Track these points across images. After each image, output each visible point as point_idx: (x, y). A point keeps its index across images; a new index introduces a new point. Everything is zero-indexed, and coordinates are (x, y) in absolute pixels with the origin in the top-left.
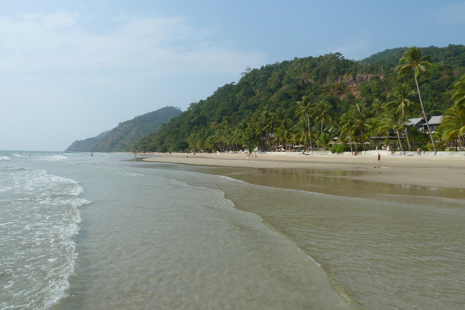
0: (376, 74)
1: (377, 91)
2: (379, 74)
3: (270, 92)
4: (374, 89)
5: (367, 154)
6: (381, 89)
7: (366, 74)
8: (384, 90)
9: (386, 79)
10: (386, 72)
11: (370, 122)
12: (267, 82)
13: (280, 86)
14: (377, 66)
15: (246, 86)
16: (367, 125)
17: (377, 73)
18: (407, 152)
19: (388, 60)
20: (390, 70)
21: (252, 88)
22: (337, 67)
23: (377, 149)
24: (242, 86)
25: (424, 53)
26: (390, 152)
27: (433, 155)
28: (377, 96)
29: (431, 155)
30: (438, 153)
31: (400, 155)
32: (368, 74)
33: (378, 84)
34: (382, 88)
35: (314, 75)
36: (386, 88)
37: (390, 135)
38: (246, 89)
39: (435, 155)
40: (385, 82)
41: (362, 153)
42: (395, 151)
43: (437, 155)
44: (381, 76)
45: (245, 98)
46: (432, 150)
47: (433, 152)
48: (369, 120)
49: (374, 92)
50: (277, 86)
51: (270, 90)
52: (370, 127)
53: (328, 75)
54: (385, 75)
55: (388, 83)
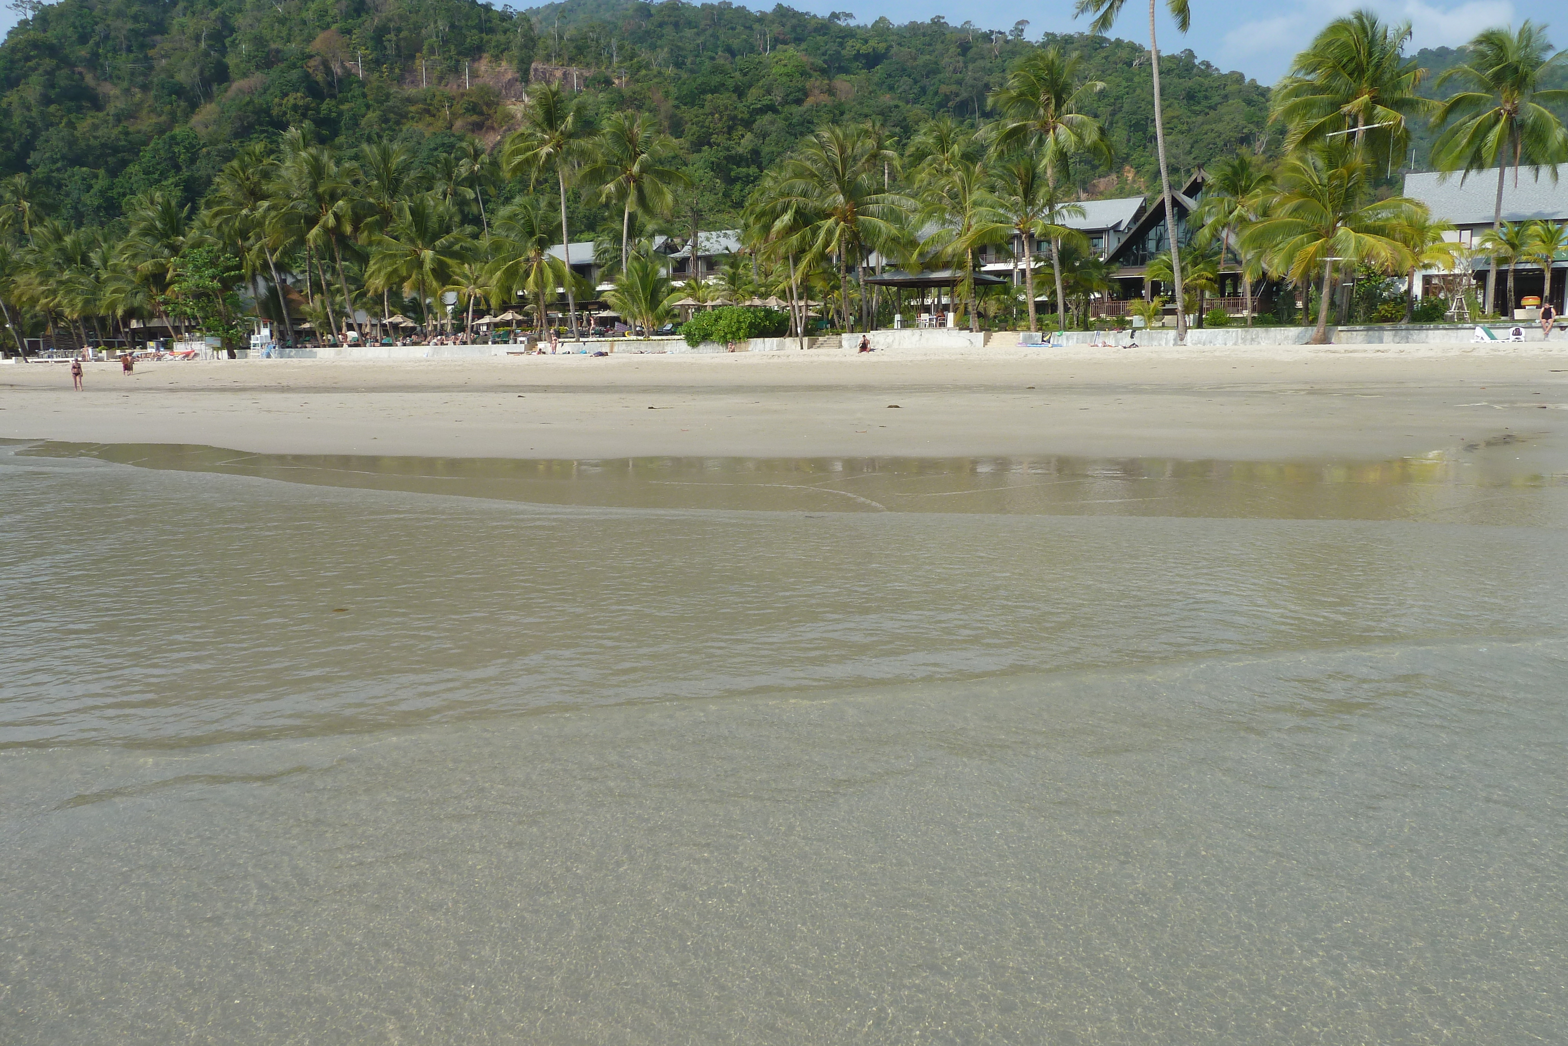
0: (598, 68)
2: (608, 67)
3: (179, 98)
7: (563, 65)
9: (637, 87)
10: (629, 64)
12: (151, 53)
13: (222, 75)
14: (599, 41)
15: (48, 63)
17: (599, 65)
20: (639, 59)
21: (80, 73)
22: (452, 26)
24: (28, 59)
29: (1159, 345)
32: (568, 65)
35: (364, 45)
38: (50, 73)
39: (1179, 343)
40: (636, 99)
43: (1189, 344)
44: (617, 77)
45: (60, 113)
50: (207, 73)
51: (179, 91)
53: (419, 50)
54: (628, 76)
55: (647, 102)
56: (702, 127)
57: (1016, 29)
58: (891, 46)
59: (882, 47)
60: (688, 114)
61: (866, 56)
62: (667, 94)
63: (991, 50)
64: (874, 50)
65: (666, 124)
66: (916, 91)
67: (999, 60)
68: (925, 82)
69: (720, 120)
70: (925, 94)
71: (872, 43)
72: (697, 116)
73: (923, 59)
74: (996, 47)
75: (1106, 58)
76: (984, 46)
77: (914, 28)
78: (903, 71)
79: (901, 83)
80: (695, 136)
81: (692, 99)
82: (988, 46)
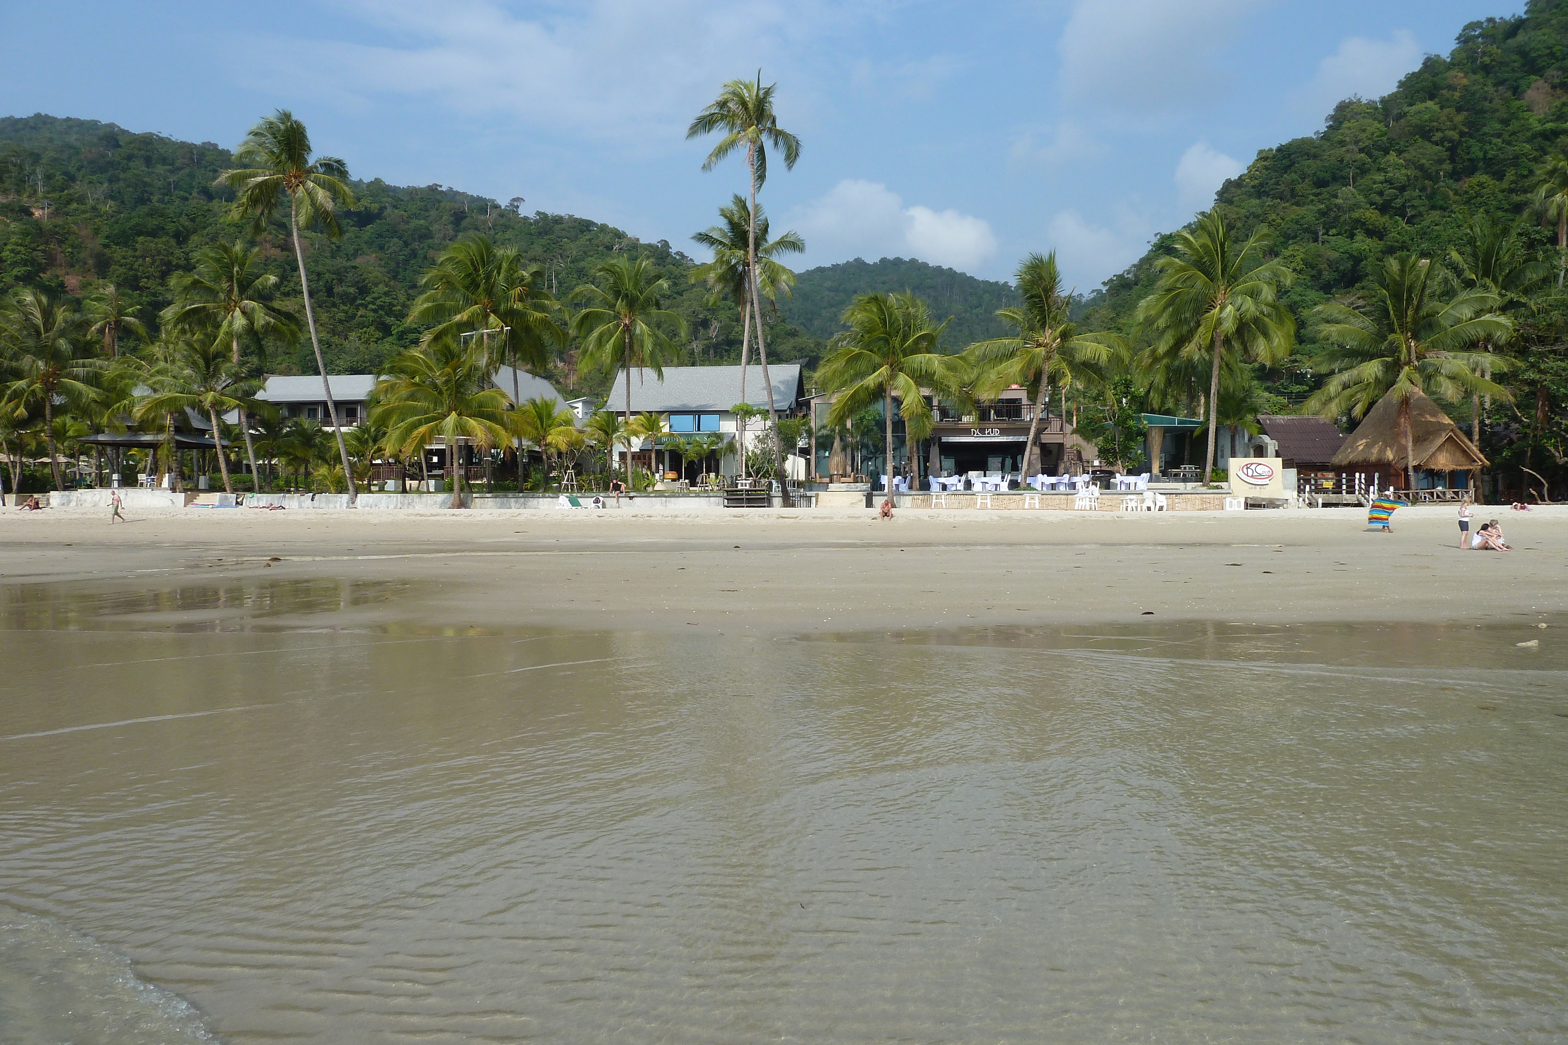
0: (16, 196)
1: (25, 263)
2: (29, 197)
4: (12, 251)
5: (73, 504)
6: (41, 258)
8: (51, 261)
9: (59, 221)
10: (56, 195)
11: (88, 373)
14: (21, 167)
16: (79, 385)
17: (18, 192)
18: (249, 495)
19: (52, 154)
20: (72, 191)
23: (116, 484)
25: (186, 161)
26: (181, 497)
27: (345, 505)
28: (27, 279)
29: (335, 507)
30: (362, 498)
31: (221, 506)
33: (25, 234)
34: (43, 251)
36: (60, 258)
37: (178, 430)
39: (351, 505)
40: (57, 233)
41: (51, 501)
42: (195, 493)
43: (359, 507)
44: (38, 208)
46: (341, 489)
47: (345, 497)
48: (84, 366)
49: (14, 264)
52: (92, 395)
54: (53, 208)
55: (70, 238)
56: (131, 269)
57: (511, 205)
58: (385, 207)
59: (375, 207)
60: (118, 253)
61: (358, 214)
62: (97, 231)
63: (485, 222)
64: (366, 208)
65: (90, 262)
66: (406, 253)
67: (492, 232)
68: (415, 245)
69: (152, 264)
70: (415, 257)
71: (365, 202)
72: (124, 258)
73: (414, 223)
74: (490, 217)
75: (590, 240)
76: (480, 217)
77: (412, 192)
78: (394, 232)
79: (391, 245)
80: (121, 279)
81: (124, 238)
82: (483, 217)
